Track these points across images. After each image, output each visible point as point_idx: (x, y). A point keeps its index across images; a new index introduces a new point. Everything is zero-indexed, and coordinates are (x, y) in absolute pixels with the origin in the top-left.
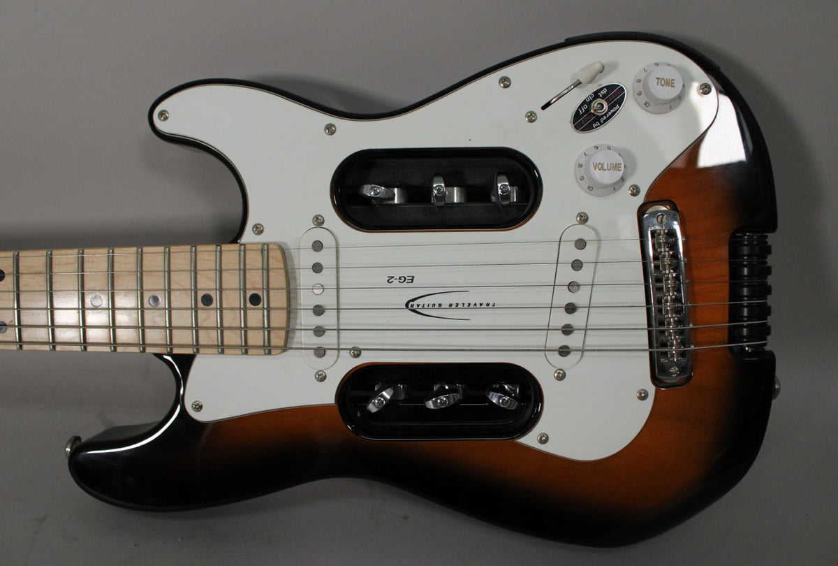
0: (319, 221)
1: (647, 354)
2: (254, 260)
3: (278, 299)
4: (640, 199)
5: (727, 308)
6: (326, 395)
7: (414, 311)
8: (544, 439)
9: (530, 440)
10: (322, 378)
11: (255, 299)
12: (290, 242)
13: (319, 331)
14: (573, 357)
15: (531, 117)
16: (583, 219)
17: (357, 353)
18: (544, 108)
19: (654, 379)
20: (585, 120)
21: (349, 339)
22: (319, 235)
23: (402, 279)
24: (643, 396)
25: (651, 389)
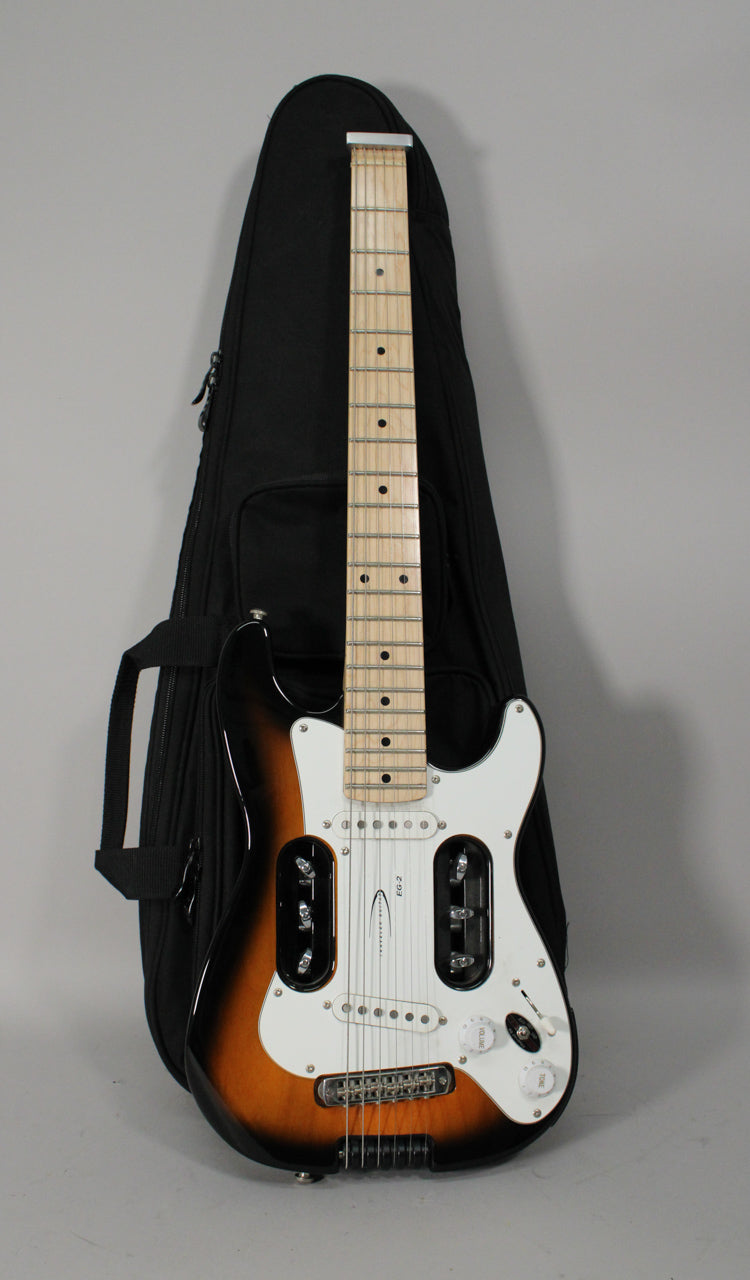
0: (442, 826)
1: (345, 1071)
2: (417, 778)
3: (389, 794)
4: (456, 1065)
5: (374, 1134)
6: (312, 828)
7: (376, 896)
8: (279, 994)
9: (277, 982)
10: (328, 825)
11: (386, 778)
12: (428, 803)
13: (361, 825)
14: (343, 1016)
15: (516, 983)
16: (442, 1021)
17: (347, 852)
18: (523, 992)
19: (321, 1078)
20: (514, 1021)
21: (356, 847)
22: (433, 825)
23: (399, 887)
24: (311, 1069)
25: (314, 1076)
